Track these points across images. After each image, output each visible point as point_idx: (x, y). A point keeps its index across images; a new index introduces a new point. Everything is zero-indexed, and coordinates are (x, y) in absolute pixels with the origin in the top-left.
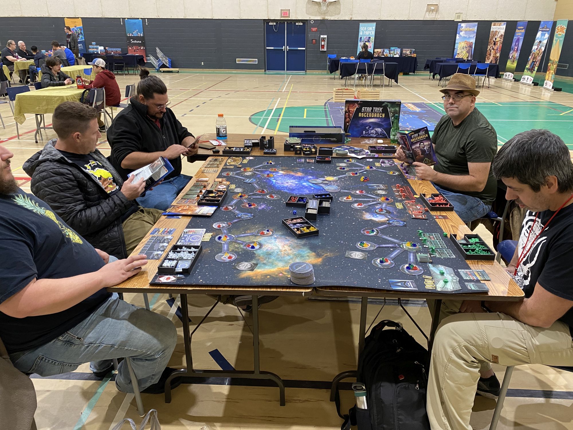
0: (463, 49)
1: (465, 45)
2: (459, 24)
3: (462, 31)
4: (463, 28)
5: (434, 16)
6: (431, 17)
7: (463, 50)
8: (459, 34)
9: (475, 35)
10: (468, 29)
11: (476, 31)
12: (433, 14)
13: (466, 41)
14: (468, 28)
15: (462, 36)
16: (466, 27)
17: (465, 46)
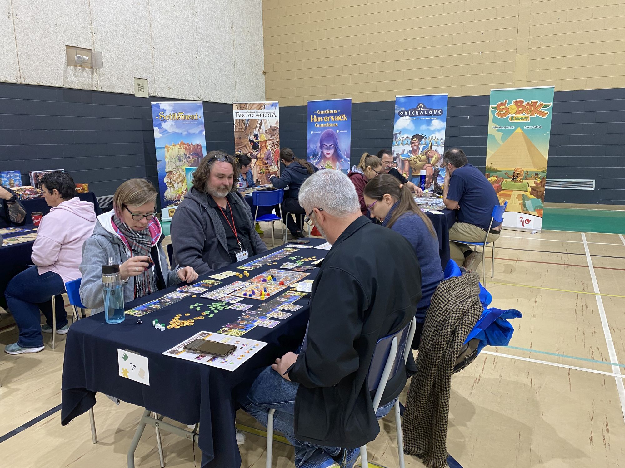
0: (180, 160)
1: (182, 152)
2: (153, 103)
3: (165, 121)
4: (167, 113)
5: (89, 80)
6: (82, 80)
7: (179, 164)
8: (159, 126)
9: (203, 128)
10: (180, 115)
11: (202, 119)
12: (85, 74)
13: (182, 143)
14: (181, 113)
15: (170, 130)
16: (175, 111)
17: (182, 154)
